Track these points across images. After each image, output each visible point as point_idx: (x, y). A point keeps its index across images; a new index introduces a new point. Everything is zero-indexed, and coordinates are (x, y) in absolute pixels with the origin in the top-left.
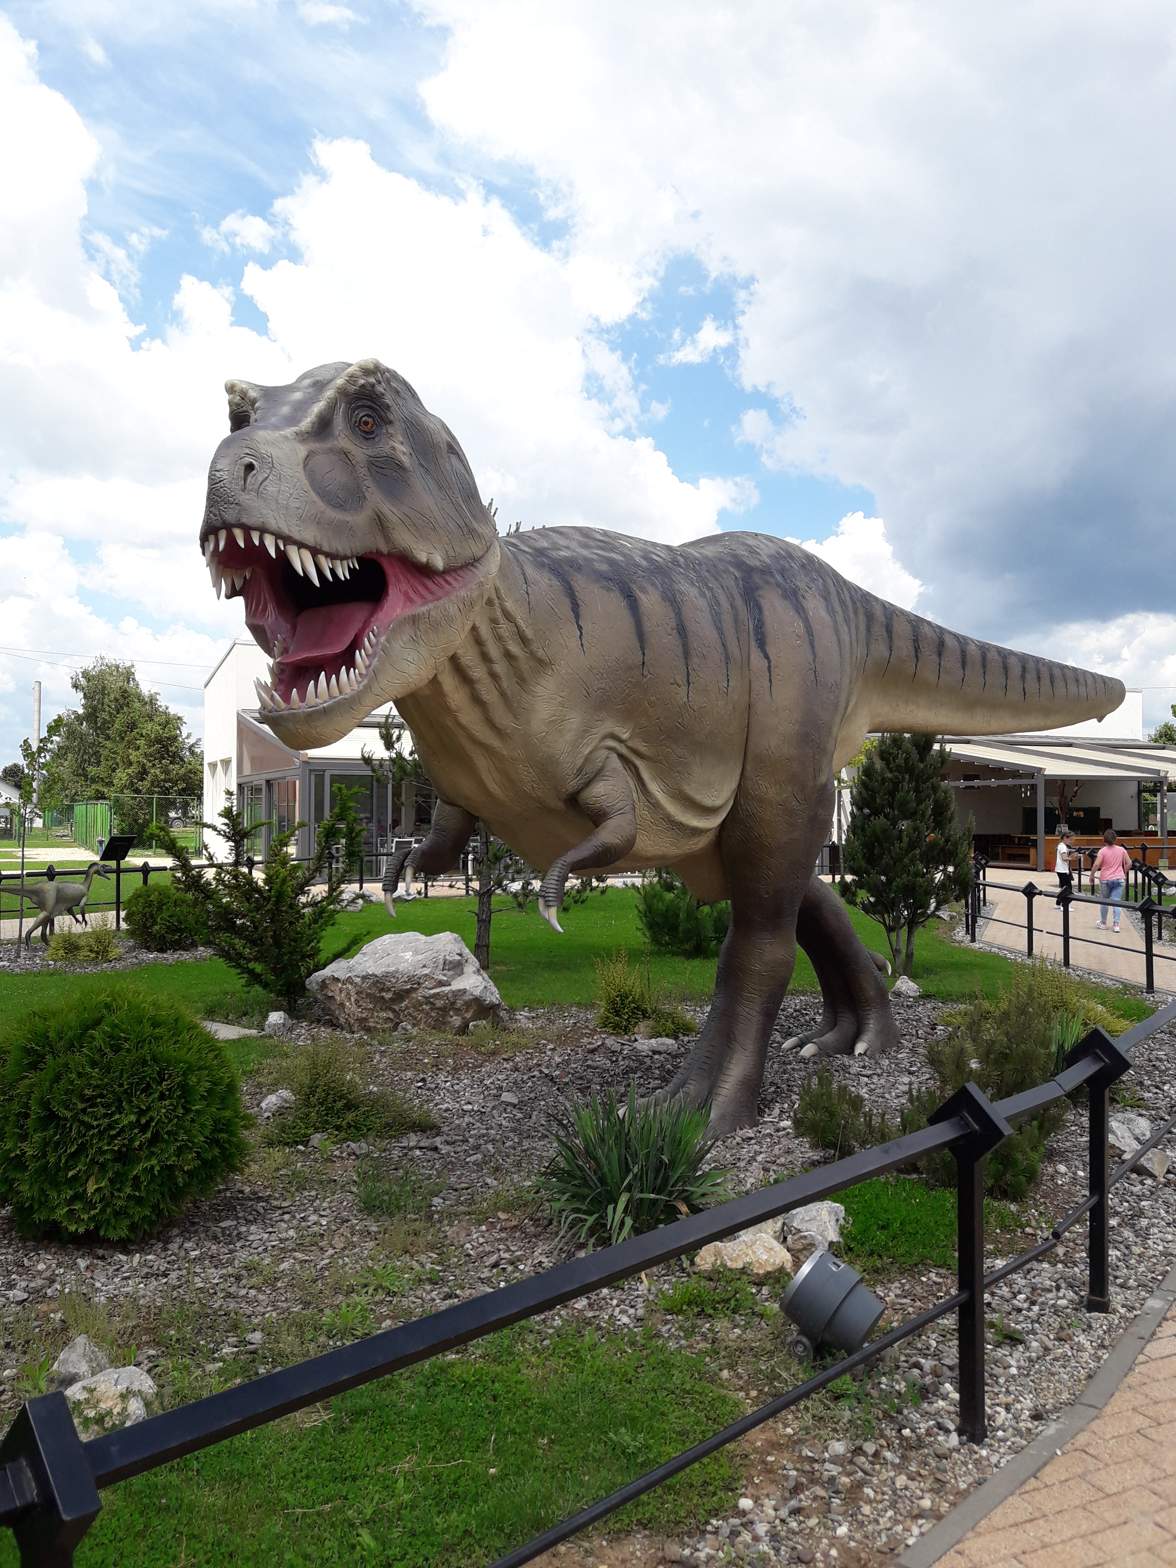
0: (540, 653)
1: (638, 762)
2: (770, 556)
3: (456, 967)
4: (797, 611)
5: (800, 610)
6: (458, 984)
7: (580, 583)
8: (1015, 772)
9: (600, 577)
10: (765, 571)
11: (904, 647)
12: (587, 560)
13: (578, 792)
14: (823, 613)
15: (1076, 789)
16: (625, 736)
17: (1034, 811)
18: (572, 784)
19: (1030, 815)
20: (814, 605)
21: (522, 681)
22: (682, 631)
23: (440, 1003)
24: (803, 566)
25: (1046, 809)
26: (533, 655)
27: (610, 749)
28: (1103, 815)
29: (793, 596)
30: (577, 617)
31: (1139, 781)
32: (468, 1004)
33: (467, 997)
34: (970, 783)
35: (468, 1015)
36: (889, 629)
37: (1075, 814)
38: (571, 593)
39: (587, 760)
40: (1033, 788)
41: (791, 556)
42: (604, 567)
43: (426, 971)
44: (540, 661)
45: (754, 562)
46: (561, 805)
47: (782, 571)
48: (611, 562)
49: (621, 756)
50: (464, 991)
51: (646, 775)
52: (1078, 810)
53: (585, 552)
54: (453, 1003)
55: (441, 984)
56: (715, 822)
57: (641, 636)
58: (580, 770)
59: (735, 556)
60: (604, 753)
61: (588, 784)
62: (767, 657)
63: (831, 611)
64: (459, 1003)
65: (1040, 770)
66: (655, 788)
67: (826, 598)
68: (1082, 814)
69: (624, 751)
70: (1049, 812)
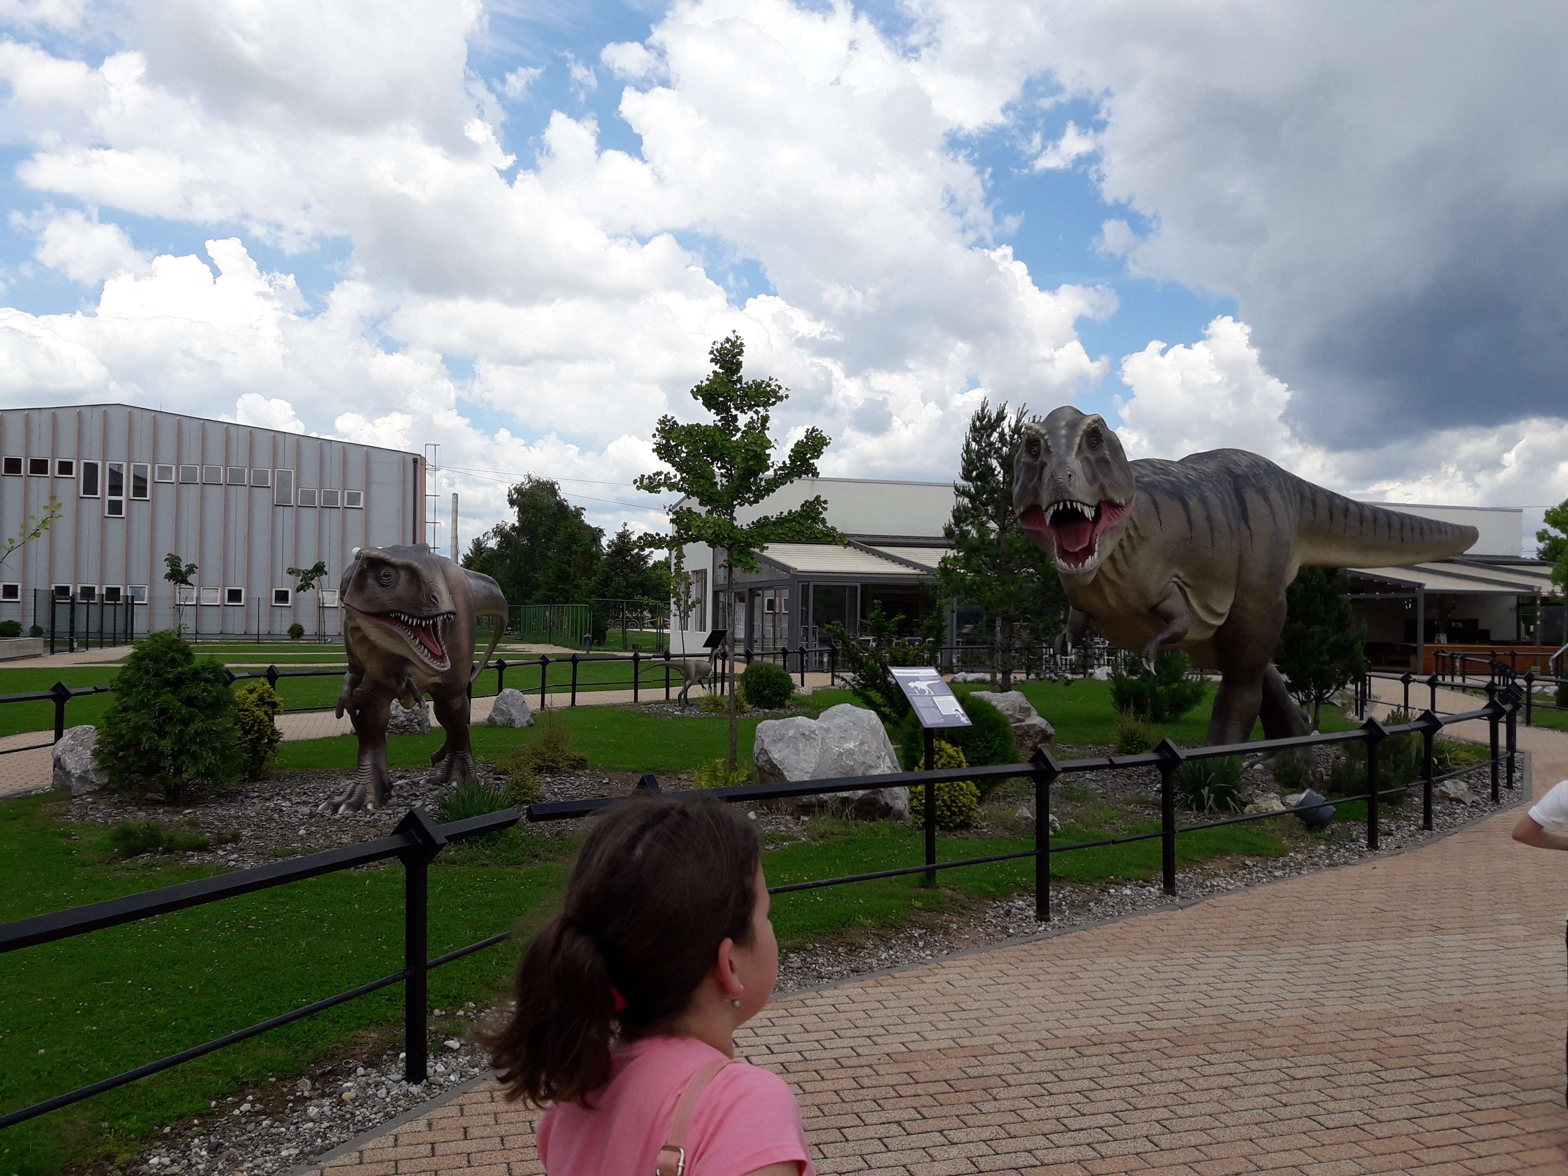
0: (1143, 534)
1: (1186, 589)
2: (1246, 467)
3: (1026, 711)
4: (1265, 500)
5: (1267, 499)
6: (1029, 721)
7: (1160, 498)
8: (1397, 586)
9: (1168, 492)
10: (1245, 477)
11: (1323, 513)
12: (1160, 482)
13: (1157, 605)
14: (1279, 501)
15: (1454, 602)
16: (1181, 575)
17: (1415, 622)
18: (1155, 600)
19: (1411, 625)
20: (1275, 496)
21: (1133, 548)
22: (1209, 518)
23: (1019, 732)
24: (1266, 471)
25: (1426, 620)
26: (1139, 535)
27: (1175, 582)
28: (1481, 626)
29: (1262, 492)
30: (1158, 514)
31: (1519, 596)
32: (1037, 733)
33: (1037, 729)
34: (1356, 596)
35: (1037, 741)
36: (1314, 502)
37: (1453, 624)
38: (1154, 502)
39: (1164, 588)
40: (1415, 601)
41: (1258, 465)
42: (1168, 486)
43: (1010, 713)
44: (1142, 539)
45: (1239, 472)
46: (1146, 611)
47: (1255, 476)
48: (1170, 482)
49: (1179, 586)
50: (1035, 725)
51: (1190, 596)
52: (1456, 621)
53: (1156, 477)
54: (1028, 733)
55: (1019, 720)
56: (1219, 622)
57: (1190, 523)
58: (1160, 594)
59: (1227, 468)
60: (1172, 584)
61: (1162, 601)
62: (1249, 528)
63: (1283, 498)
64: (1032, 733)
65: (1420, 585)
66: (1193, 602)
67: (1280, 490)
68: (1460, 625)
69: (1181, 583)
70: (1428, 623)
